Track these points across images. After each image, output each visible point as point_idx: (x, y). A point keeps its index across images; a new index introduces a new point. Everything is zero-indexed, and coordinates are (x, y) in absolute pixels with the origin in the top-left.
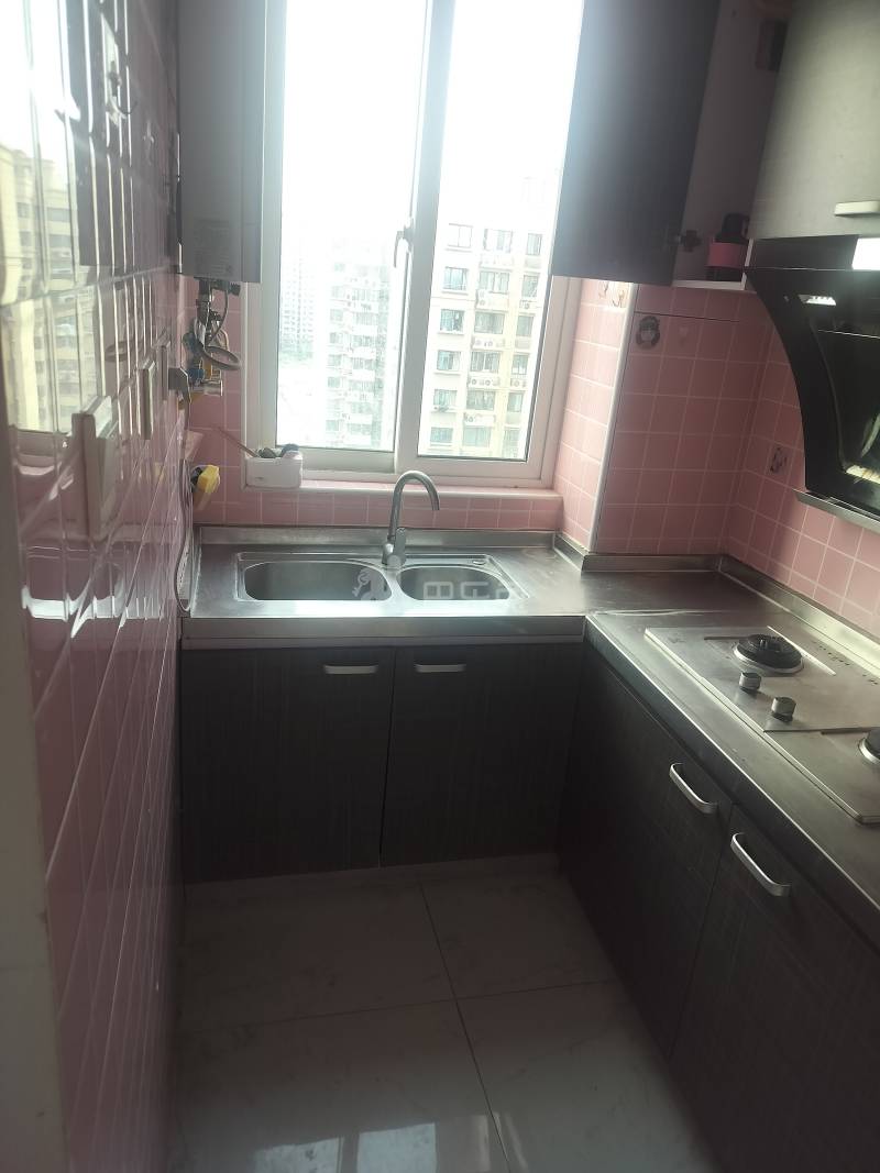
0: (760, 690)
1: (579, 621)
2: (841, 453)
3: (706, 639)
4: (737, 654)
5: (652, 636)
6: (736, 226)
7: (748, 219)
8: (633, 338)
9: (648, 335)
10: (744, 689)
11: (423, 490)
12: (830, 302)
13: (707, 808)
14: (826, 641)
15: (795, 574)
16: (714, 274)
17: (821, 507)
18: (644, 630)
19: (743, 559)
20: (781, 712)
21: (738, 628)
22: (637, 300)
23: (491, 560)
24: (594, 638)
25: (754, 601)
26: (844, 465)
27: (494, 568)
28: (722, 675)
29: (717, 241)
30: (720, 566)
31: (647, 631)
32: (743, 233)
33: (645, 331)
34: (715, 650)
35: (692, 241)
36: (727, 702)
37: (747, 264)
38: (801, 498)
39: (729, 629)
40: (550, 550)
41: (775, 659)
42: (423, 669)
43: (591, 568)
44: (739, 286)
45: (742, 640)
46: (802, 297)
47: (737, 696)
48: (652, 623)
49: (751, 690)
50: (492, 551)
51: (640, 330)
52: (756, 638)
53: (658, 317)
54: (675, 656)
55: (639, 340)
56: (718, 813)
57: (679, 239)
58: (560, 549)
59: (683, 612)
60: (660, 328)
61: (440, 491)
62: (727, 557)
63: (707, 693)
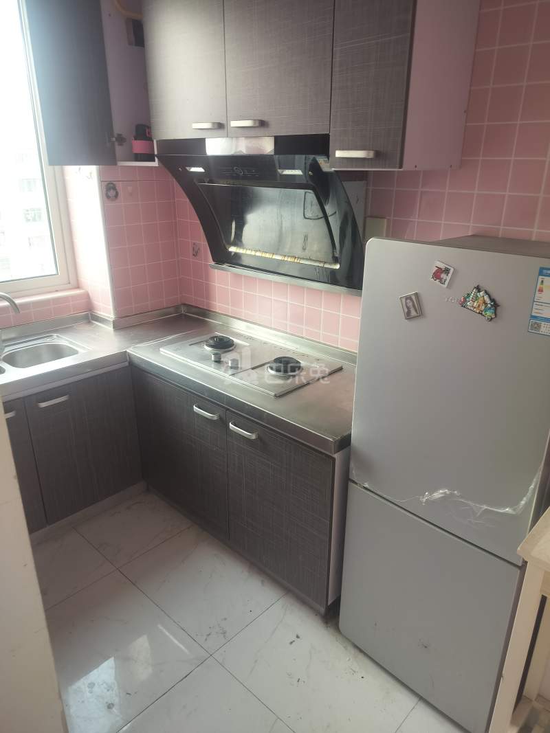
0: (222, 360)
1: (124, 355)
2: (224, 242)
3: (190, 345)
4: (206, 347)
5: (166, 351)
6: (144, 131)
7: (149, 127)
8: (104, 195)
9: (112, 193)
10: (216, 361)
11: (6, 303)
12: (201, 170)
13: (215, 417)
14: (242, 332)
15: (218, 305)
16: (138, 158)
17: (223, 269)
18: (159, 350)
19: (193, 304)
20: (234, 366)
21: (203, 337)
22: (100, 174)
23: (57, 336)
24: (136, 361)
25: (204, 323)
26: (227, 247)
27: (63, 340)
28: (204, 358)
29: (136, 139)
30: (183, 310)
31: (161, 349)
32: (147, 135)
33: (110, 191)
34: (196, 349)
35: (121, 140)
36: (209, 369)
37: (156, 153)
38: (213, 267)
39: (198, 338)
40: (89, 322)
41: (223, 345)
42: (43, 405)
43: (119, 326)
44: (156, 164)
45: (206, 341)
46: (188, 168)
47: (213, 365)
48: (162, 345)
49: (218, 361)
50: (56, 331)
51: (107, 191)
52: (212, 338)
53: (114, 183)
54: (179, 357)
55: (108, 197)
56: (220, 418)
57: (114, 139)
58: (96, 321)
59: (173, 336)
60: (117, 188)
61: (17, 301)
62: (185, 304)
63: (199, 368)
